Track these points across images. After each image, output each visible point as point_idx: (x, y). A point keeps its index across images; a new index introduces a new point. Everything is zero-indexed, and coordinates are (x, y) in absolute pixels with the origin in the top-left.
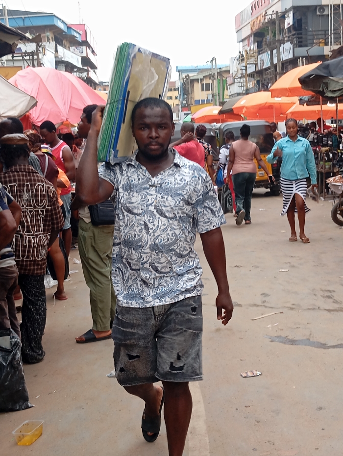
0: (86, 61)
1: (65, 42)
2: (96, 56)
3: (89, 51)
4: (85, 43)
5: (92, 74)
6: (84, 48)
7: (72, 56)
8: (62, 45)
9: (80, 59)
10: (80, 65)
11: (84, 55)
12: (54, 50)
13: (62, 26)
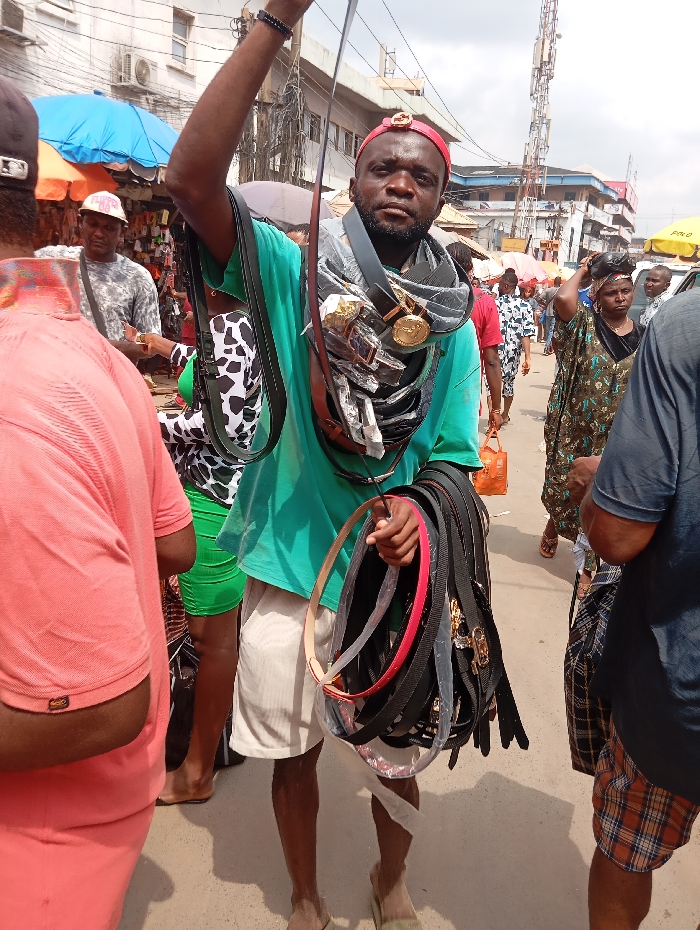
0: (619, 220)
1: (600, 200)
2: (634, 215)
3: (626, 210)
4: (623, 201)
5: (625, 233)
6: (621, 206)
7: (603, 215)
8: (595, 204)
9: (611, 218)
10: (610, 225)
11: (619, 213)
12: (584, 209)
13: (598, 186)
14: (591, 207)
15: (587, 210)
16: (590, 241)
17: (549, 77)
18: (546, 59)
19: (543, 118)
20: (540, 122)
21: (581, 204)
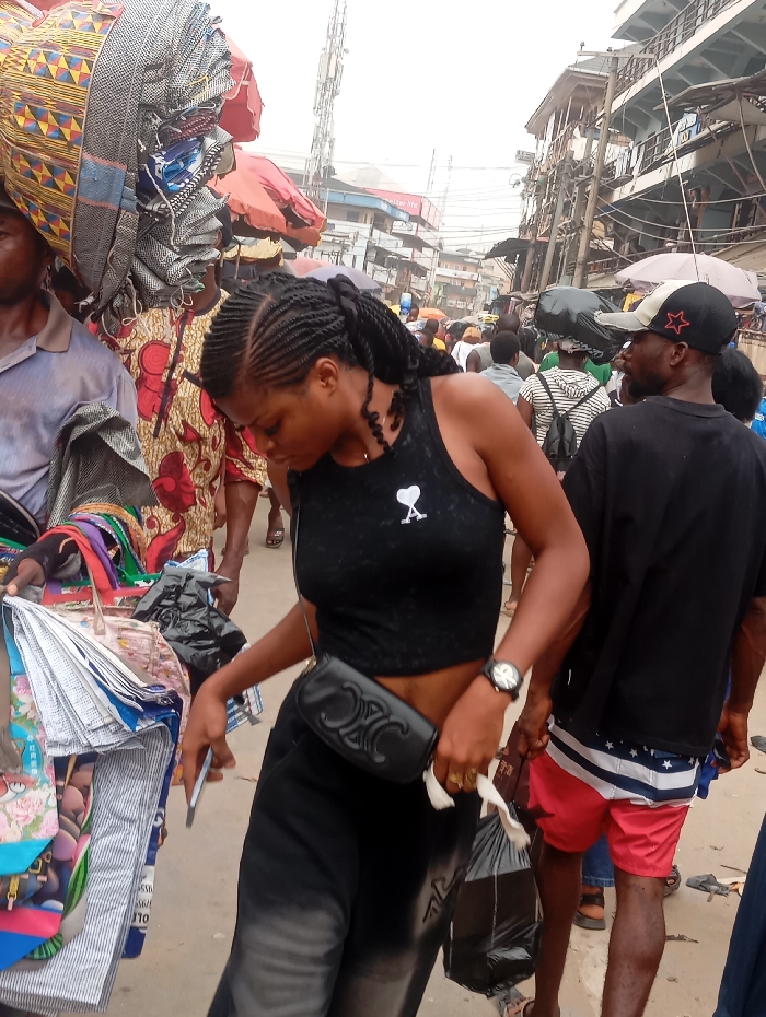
1: (386, 222)
7: (391, 240)
12: (367, 234)
13: (384, 207)
14: (376, 231)
15: (371, 235)
16: (374, 271)
17: (334, 94)
18: (332, 74)
19: (326, 135)
20: (321, 138)
21: (364, 228)
